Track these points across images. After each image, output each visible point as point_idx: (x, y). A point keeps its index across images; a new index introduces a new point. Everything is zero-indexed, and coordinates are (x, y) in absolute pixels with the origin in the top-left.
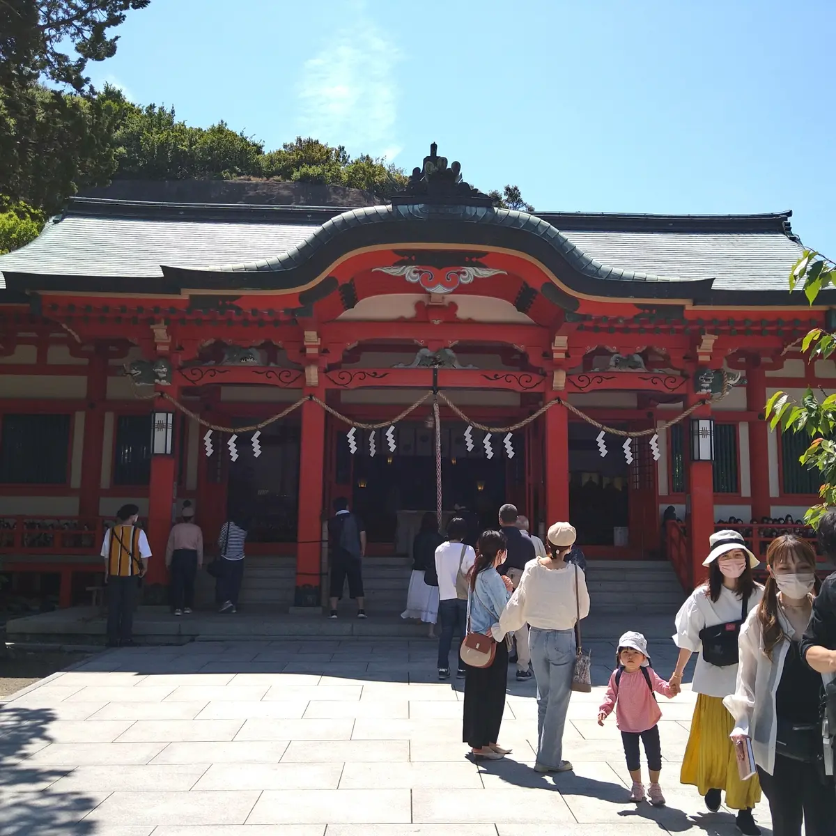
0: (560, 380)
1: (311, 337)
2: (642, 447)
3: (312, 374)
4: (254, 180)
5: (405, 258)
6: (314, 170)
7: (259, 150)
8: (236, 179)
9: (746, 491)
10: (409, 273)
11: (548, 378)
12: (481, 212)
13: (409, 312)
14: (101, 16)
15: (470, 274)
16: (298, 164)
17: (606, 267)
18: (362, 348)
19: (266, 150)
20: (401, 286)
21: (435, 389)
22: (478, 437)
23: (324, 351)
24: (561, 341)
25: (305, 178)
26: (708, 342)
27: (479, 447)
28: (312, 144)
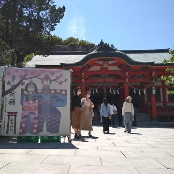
0: (127, 80)
1: (83, 74)
2: (142, 92)
3: (83, 80)
4: (61, 46)
5: (100, 60)
6: (73, 43)
7: (62, 40)
8: (58, 46)
9: (162, 100)
10: (100, 62)
11: (125, 80)
12: (113, 52)
13: (99, 69)
14: (53, 24)
15: (111, 62)
16: (69, 42)
17: (135, 60)
18: (91, 76)
19: (63, 40)
20: (99, 65)
21: (104, 82)
22: (112, 90)
23: (85, 76)
24: (127, 74)
25: (71, 45)
26: (154, 73)
27: (113, 92)
28: (72, 38)
